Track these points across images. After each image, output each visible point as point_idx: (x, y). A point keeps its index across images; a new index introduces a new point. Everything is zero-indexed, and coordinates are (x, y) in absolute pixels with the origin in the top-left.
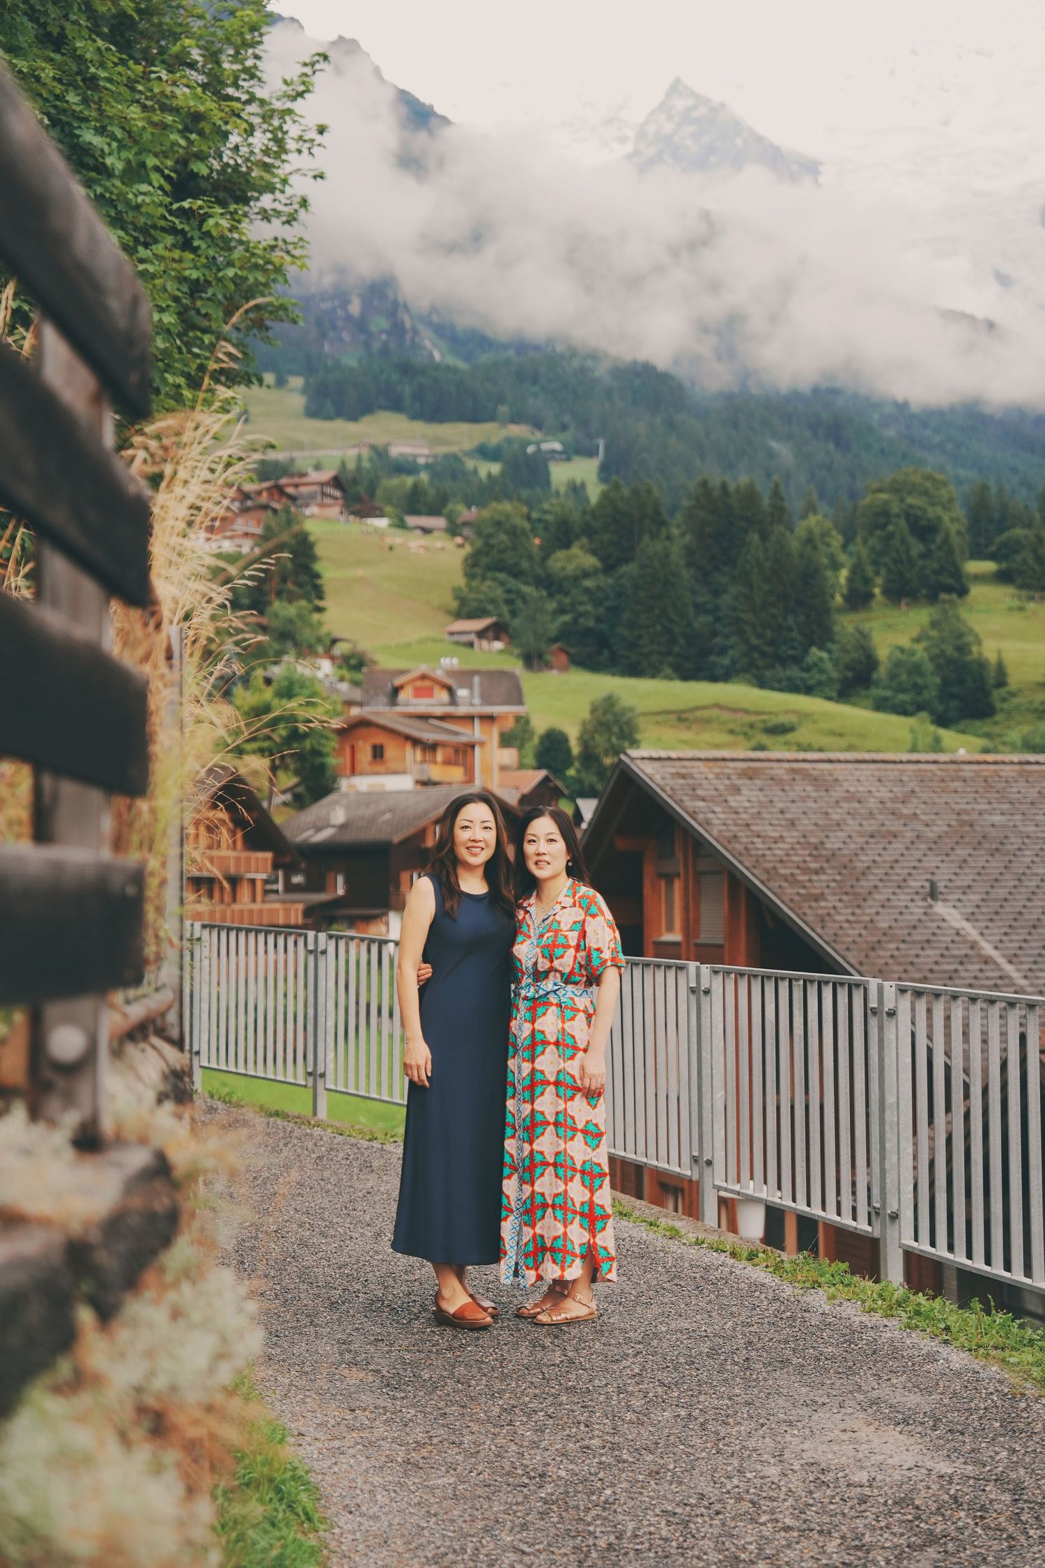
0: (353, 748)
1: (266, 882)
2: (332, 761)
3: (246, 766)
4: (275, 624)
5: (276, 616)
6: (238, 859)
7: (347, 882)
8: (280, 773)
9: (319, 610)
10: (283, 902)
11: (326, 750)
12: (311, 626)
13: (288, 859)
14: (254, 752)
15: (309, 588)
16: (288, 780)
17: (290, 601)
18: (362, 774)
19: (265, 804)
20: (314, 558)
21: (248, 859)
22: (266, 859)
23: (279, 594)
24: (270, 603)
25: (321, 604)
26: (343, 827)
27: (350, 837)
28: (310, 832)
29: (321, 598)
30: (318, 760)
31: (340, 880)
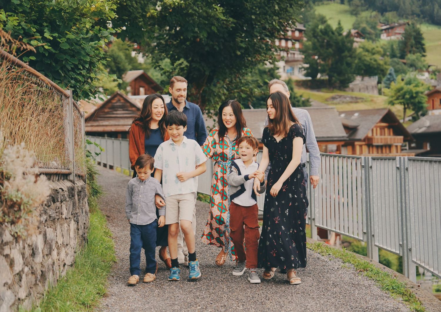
0: (433, 101)
1: (402, 146)
2: (425, 105)
3: (396, 108)
4: (409, 62)
5: (409, 59)
6: (391, 139)
7: (431, 145)
8: (407, 110)
9: (424, 56)
10: (408, 152)
11: (423, 101)
12: (421, 62)
13: (409, 138)
14: (398, 103)
15: (420, 49)
16: (410, 112)
17: (414, 54)
18: (436, 109)
19: (401, 121)
20: (422, 39)
21: (394, 139)
22: (401, 139)
23: (410, 52)
24: (407, 55)
25: (425, 54)
26: (429, 127)
27: (431, 130)
28: (418, 129)
29: (424, 52)
30: (421, 105)
31: (428, 145)
